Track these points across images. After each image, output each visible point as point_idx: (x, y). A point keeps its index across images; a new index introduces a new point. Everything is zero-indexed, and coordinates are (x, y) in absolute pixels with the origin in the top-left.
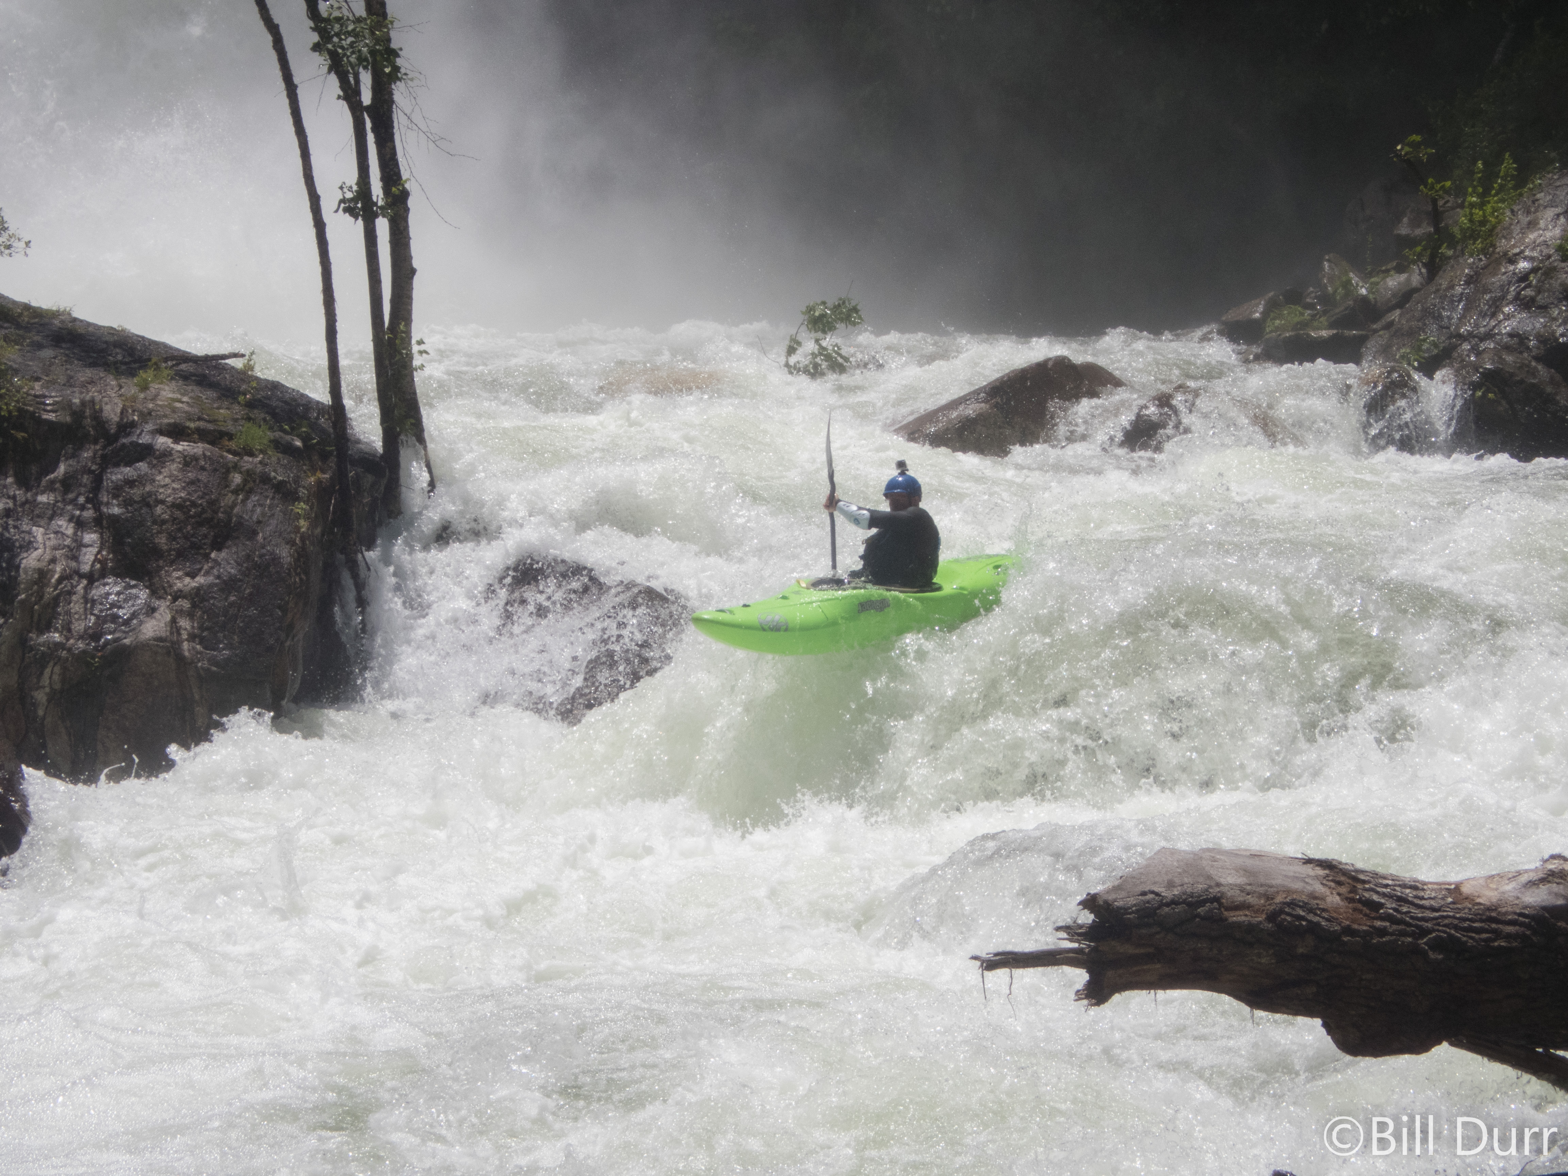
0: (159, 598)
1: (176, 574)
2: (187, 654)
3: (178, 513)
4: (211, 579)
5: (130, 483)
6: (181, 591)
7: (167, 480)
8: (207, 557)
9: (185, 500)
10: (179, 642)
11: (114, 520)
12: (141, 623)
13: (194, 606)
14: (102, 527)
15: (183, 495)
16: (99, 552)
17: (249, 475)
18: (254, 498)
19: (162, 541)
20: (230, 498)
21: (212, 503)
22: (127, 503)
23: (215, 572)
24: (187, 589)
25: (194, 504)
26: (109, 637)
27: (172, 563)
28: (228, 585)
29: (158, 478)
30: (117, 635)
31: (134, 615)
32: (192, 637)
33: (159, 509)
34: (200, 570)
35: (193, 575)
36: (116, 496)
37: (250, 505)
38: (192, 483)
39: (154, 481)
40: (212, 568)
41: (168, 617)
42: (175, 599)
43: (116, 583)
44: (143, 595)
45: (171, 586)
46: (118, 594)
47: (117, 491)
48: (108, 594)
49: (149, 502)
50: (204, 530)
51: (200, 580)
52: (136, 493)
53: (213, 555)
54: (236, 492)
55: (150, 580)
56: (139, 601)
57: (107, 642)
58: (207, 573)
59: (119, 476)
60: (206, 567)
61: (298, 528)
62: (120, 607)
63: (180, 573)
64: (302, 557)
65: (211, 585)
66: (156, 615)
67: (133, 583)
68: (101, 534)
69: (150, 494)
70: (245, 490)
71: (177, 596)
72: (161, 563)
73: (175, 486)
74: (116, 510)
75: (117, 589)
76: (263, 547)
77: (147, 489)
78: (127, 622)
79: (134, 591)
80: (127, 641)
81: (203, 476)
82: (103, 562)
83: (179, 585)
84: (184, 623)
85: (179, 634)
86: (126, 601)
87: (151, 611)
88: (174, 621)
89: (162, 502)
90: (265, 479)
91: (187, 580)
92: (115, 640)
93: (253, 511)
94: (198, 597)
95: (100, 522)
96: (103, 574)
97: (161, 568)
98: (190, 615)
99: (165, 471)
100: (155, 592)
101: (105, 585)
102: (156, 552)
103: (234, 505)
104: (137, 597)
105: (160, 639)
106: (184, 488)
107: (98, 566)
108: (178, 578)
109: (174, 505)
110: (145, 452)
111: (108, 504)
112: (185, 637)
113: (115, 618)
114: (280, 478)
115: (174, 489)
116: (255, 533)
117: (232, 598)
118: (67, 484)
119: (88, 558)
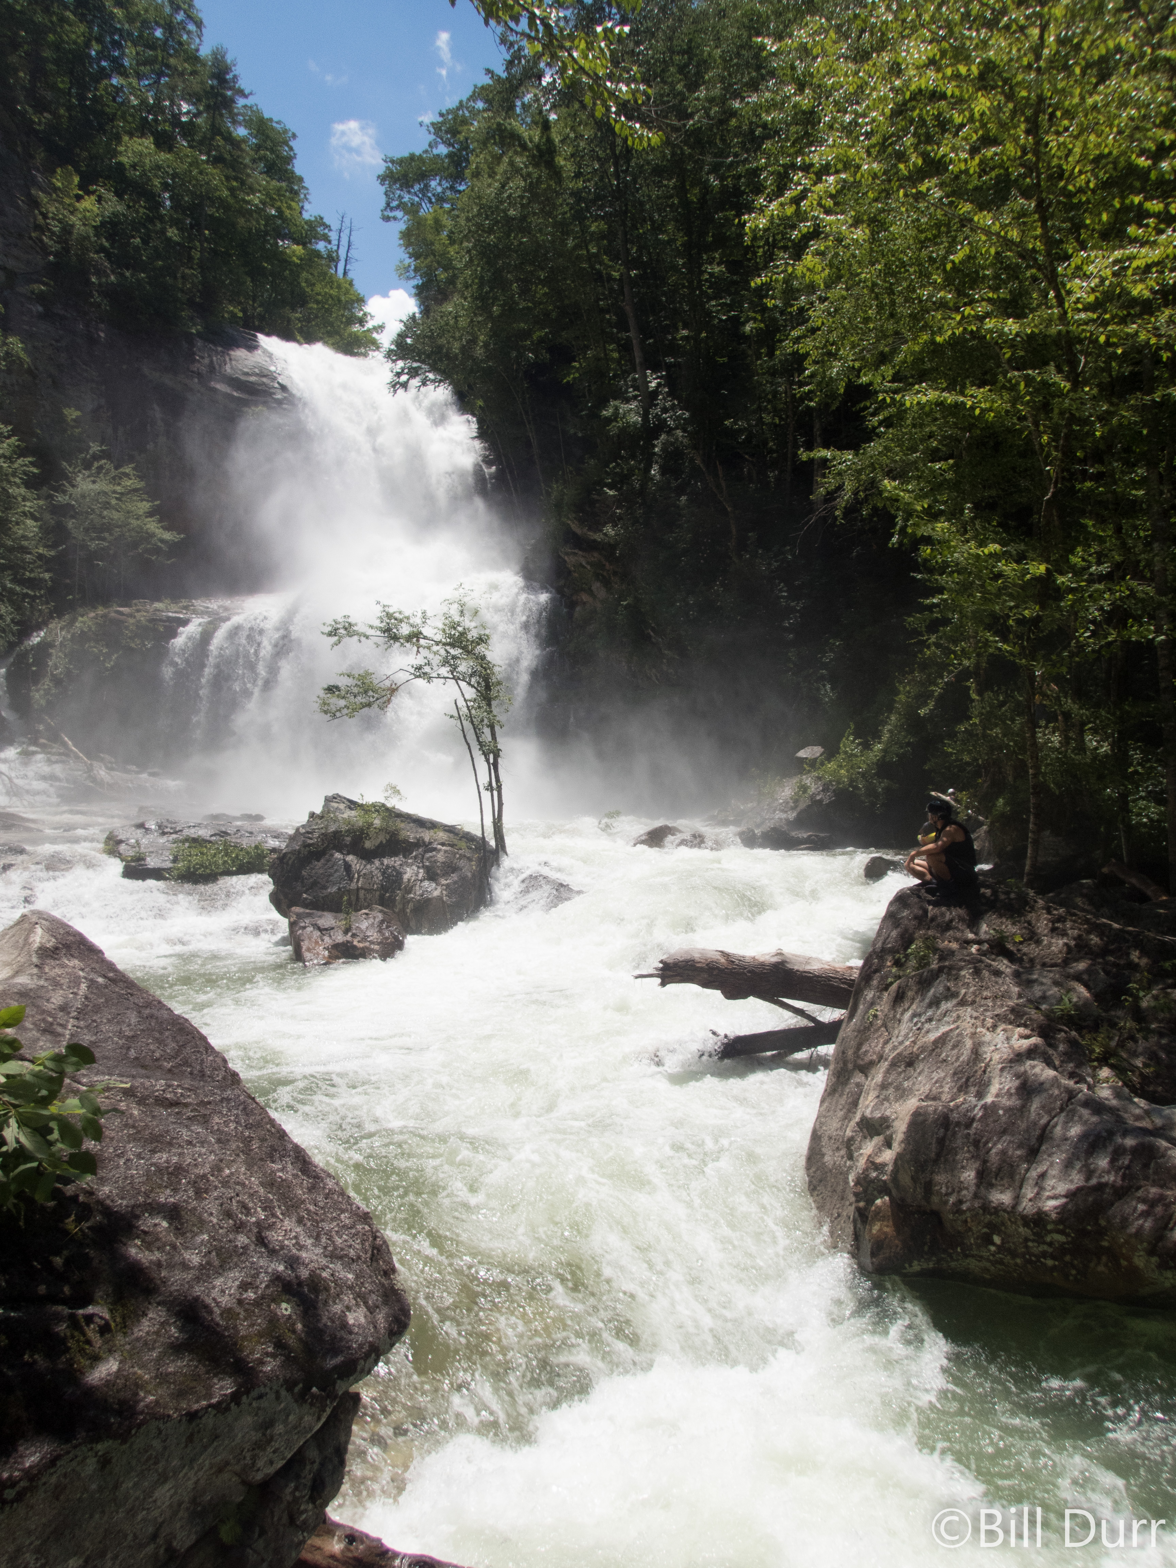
0: (438, 886)
2: (445, 900)
3: (443, 865)
5: (431, 857)
7: (440, 856)
8: (450, 875)
10: (443, 897)
11: (427, 866)
12: (433, 892)
13: (447, 888)
14: (424, 868)
15: (444, 860)
16: (423, 874)
17: (460, 855)
18: (462, 861)
19: (439, 871)
20: (456, 861)
21: (451, 862)
22: (430, 862)
23: (452, 879)
24: (445, 884)
25: (447, 862)
26: (425, 895)
27: (441, 877)
28: (455, 883)
29: (438, 856)
30: (427, 895)
31: (432, 890)
32: (446, 896)
33: (438, 864)
34: (448, 879)
37: (461, 863)
38: (446, 857)
41: (440, 891)
43: (427, 882)
44: (434, 885)
45: (441, 883)
47: (428, 859)
48: (425, 885)
49: (436, 862)
50: (449, 869)
51: (448, 881)
52: (433, 859)
54: (457, 859)
55: (436, 881)
57: (425, 897)
58: (450, 880)
59: (428, 855)
60: (450, 878)
61: (473, 868)
62: (428, 888)
64: (473, 875)
65: (451, 883)
67: (431, 882)
68: (424, 870)
69: (436, 860)
70: (460, 858)
71: (442, 885)
72: (439, 877)
73: (442, 858)
74: (427, 864)
75: (428, 884)
76: (464, 873)
77: (435, 858)
78: (430, 892)
79: (432, 884)
80: (430, 896)
81: (449, 855)
82: (424, 877)
83: (443, 883)
84: (444, 892)
85: (443, 895)
86: (430, 886)
87: (436, 889)
88: (442, 892)
89: (439, 862)
90: (465, 856)
91: (445, 881)
94: (447, 885)
96: (424, 880)
98: (446, 890)
99: (440, 854)
100: (437, 884)
101: (424, 883)
102: (437, 874)
104: (432, 886)
105: (438, 896)
106: (444, 858)
108: (443, 881)
109: (442, 863)
110: (435, 849)
111: (425, 862)
113: (427, 891)
116: (462, 869)
117: (456, 886)
118: (416, 857)
119: (420, 876)
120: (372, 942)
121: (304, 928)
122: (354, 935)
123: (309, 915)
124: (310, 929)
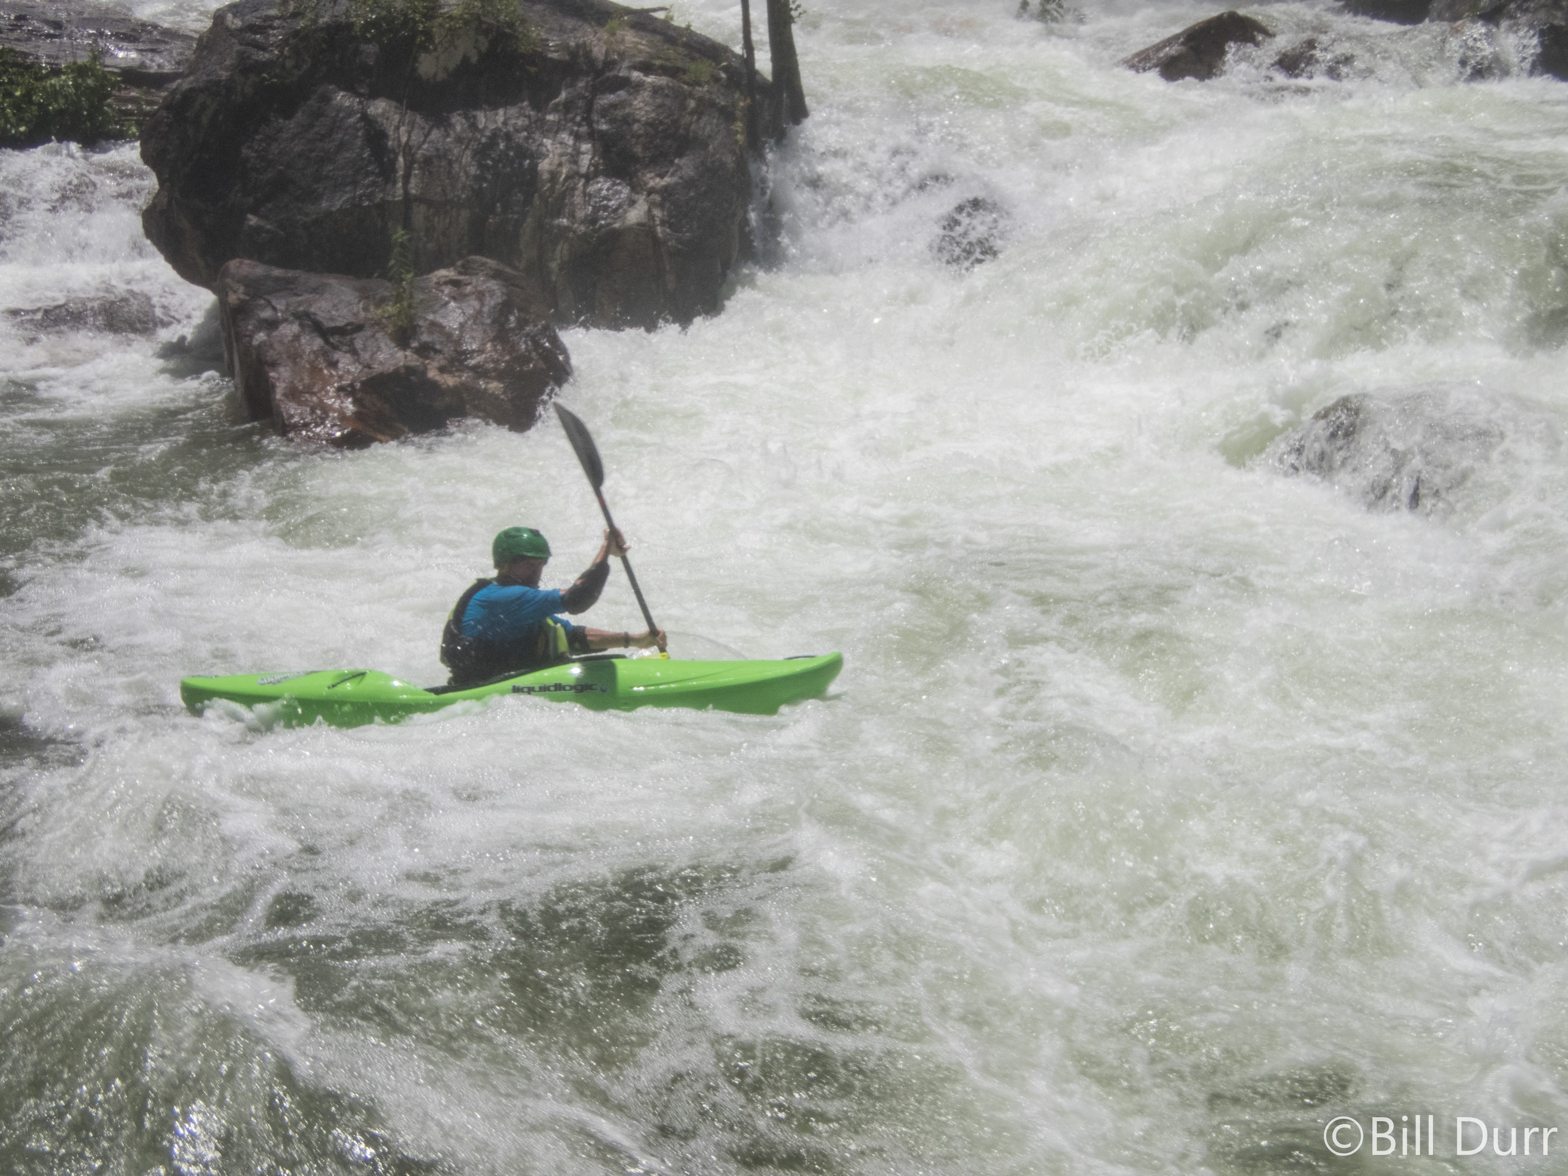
0: (637, 193)
1: (649, 175)
2: (660, 235)
3: (650, 130)
4: (674, 179)
5: (614, 106)
6: (653, 188)
7: (641, 105)
8: (671, 163)
9: (654, 120)
10: (655, 226)
11: (603, 134)
12: (625, 212)
13: (664, 199)
14: (594, 140)
15: (653, 115)
16: (592, 158)
17: (700, 100)
18: (705, 119)
19: (638, 150)
20: (687, 119)
21: (675, 122)
22: (611, 121)
23: (678, 173)
24: (658, 187)
25: (661, 123)
26: (603, 222)
27: (646, 166)
28: (689, 184)
29: (635, 103)
30: (609, 221)
31: (620, 206)
32: (663, 223)
33: (636, 127)
34: (667, 172)
35: (662, 176)
36: (604, 116)
37: (702, 125)
38: (660, 106)
39: (631, 105)
40: (676, 171)
41: (645, 207)
42: (649, 194)
43: (605, 181)
44: (625, 191)
45: (646, 184)
46: (608, 189)
47: (605, 112)
48: (601, 190)
49: (628, 121)
50: (669, 142)
51: (667, 180)
52: (619, 113)
53: (676, 161)
54: (692, 113)
55: (630, 179)
56: (623, 196)
57: (602, 226)
58: (672, 175)
59: (606, 101)
60: (671, 170)
61: (737, 142)
62: (610, 200)
63: (652, 175)
64: (740, 162)
65: (676, 184)
66: (637, 206)
67: (618, 181)
68: (594, 146)
69: (628, 115)
70: (698, 112)
71: (651, 192)
72: (638, 166)
73: (647, 108)
74: (604, 127)
75: (606, 186)
76: (713, 155)
77: (627, 110)
78: (615, 211)
79: (619, 188)
80: (617, 225)
81: (668, 102)
82: (596, 166)
83: (651, 183)
84: (657, 213)
85: (654, 220)
86: (613, 195)
87: (632, 203)
88: (649, 211)
89: (638, 121)
90: (712, 104)
91: (658, 180)
92: (608, 225)
93: (704, 128)
94: (666, 192)
95: (592, 136)
96: (596, 174)
97: (637, 171)
98: (661, 206)
99: (640, 98)
100: (636, 188)
101: (598, 183)
102: (635, 159)
103: (691, 124)
104: (621, 192)
105: (640, 224)
106: (653, 111)
107: (592, 169)
108: (652, 178)
109: (647, 124)
110: (624, 83)
111: (598, 122)
112: (658, 222)
113: (606, 208)
114: (723, 103)
115: (647, 111)
116: (707, 145)
117: (692, 194)
118: (568, 106)
119: (585, 161)
120: (479, 371)
121: (272, 325)
122: (425, 350)
123: (285, 286)
124: (289, 330)
